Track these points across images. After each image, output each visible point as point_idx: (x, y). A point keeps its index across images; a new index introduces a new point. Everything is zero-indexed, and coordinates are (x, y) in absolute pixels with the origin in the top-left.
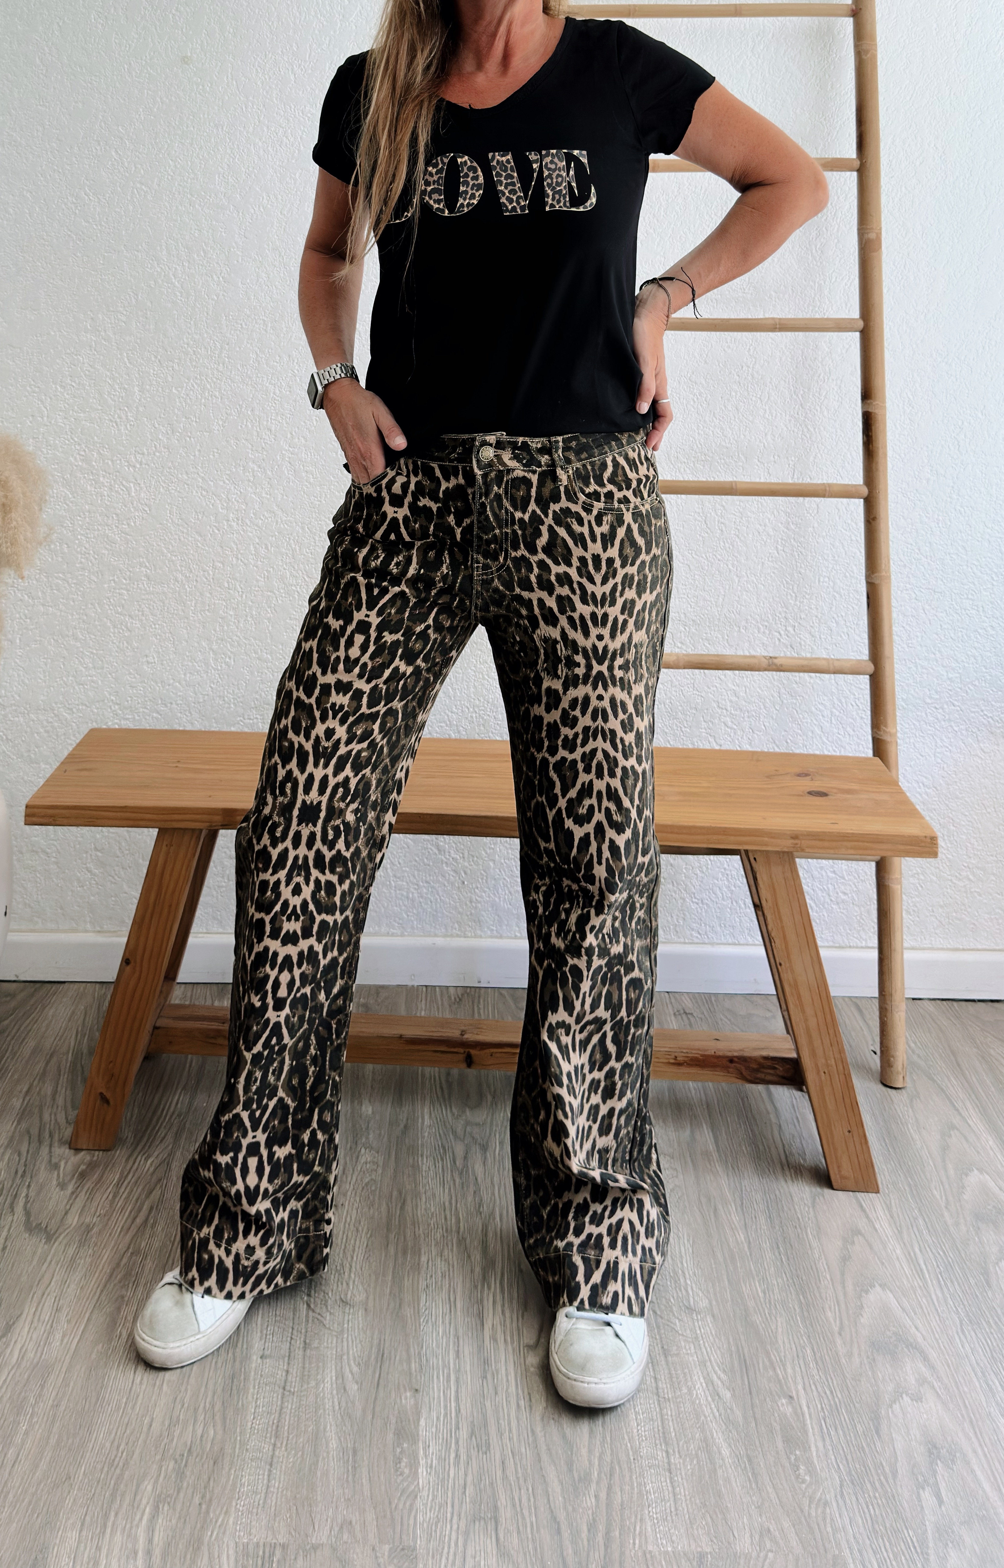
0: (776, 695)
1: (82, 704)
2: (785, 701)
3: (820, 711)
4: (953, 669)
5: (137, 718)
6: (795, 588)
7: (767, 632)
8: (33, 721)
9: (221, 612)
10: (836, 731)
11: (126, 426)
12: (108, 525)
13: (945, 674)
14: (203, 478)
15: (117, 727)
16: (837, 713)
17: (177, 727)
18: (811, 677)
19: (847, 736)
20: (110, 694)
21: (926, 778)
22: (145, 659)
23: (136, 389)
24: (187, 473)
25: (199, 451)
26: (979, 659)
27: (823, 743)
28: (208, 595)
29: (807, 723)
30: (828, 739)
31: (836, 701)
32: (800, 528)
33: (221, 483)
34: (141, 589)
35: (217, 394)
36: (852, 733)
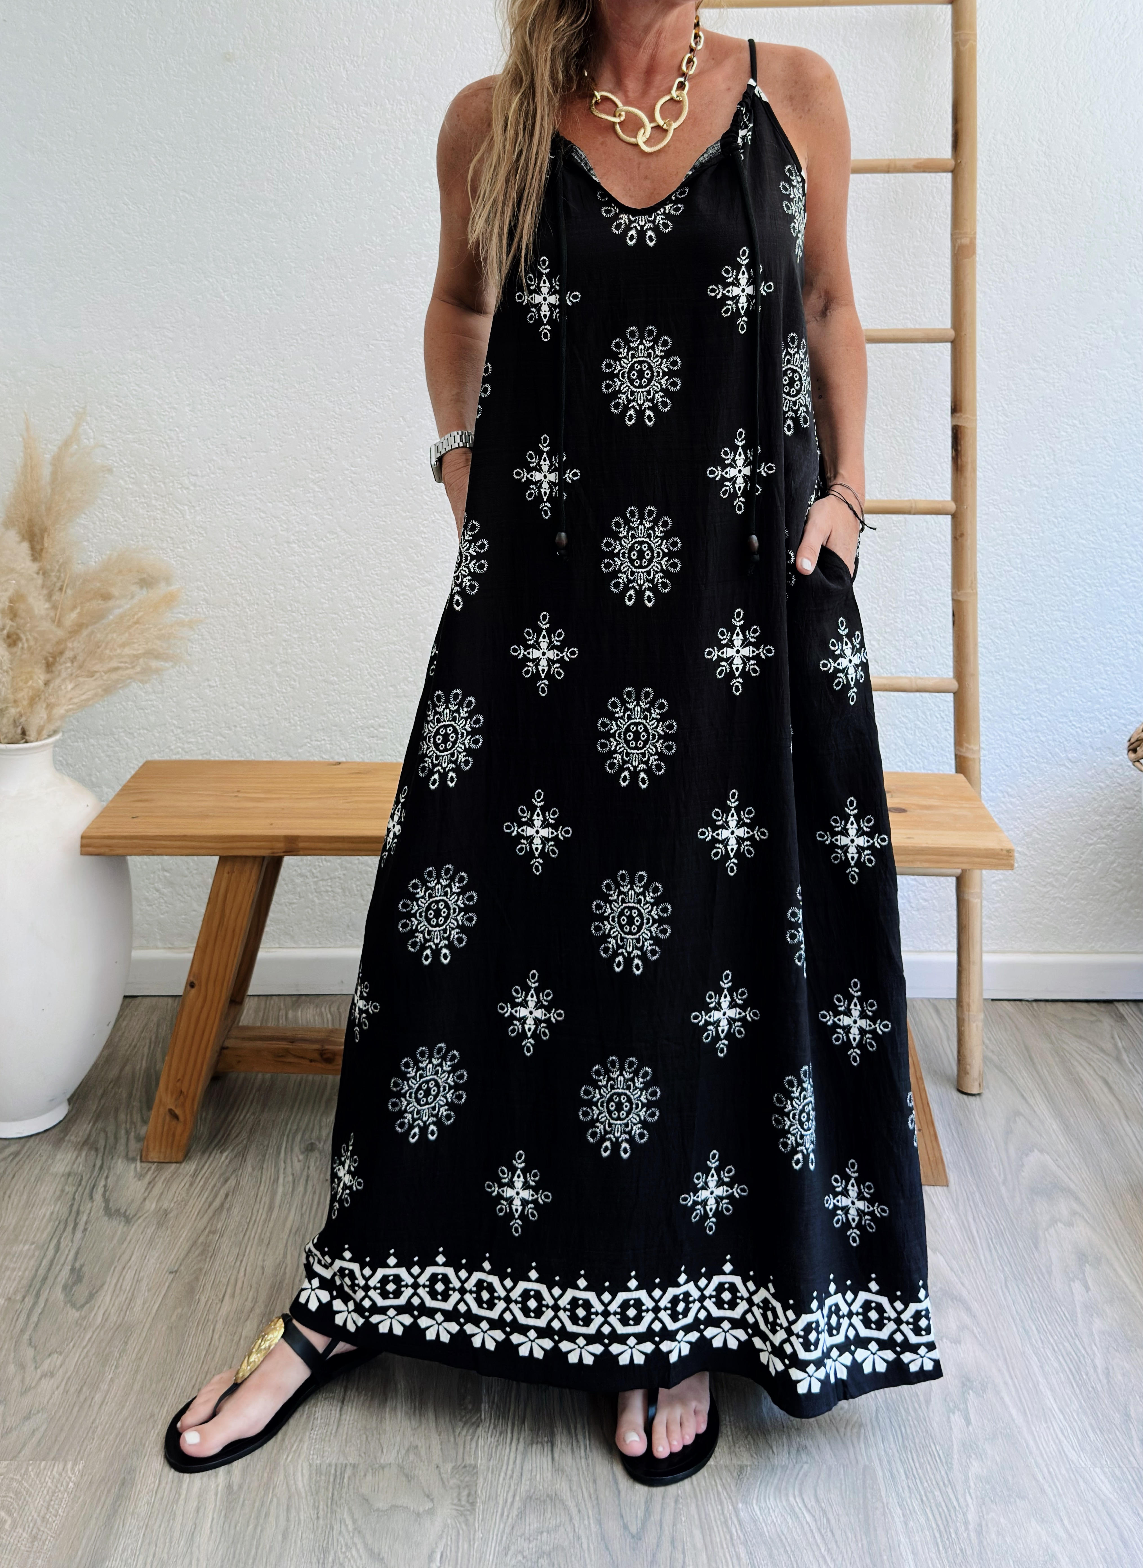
4: (1042, 681)
9: (285, 635)
14: (260, 500)
23: (187, 409)
24: (243, 494)
26: (1069, 670)
28: (271, 619)
33: (281, 505)
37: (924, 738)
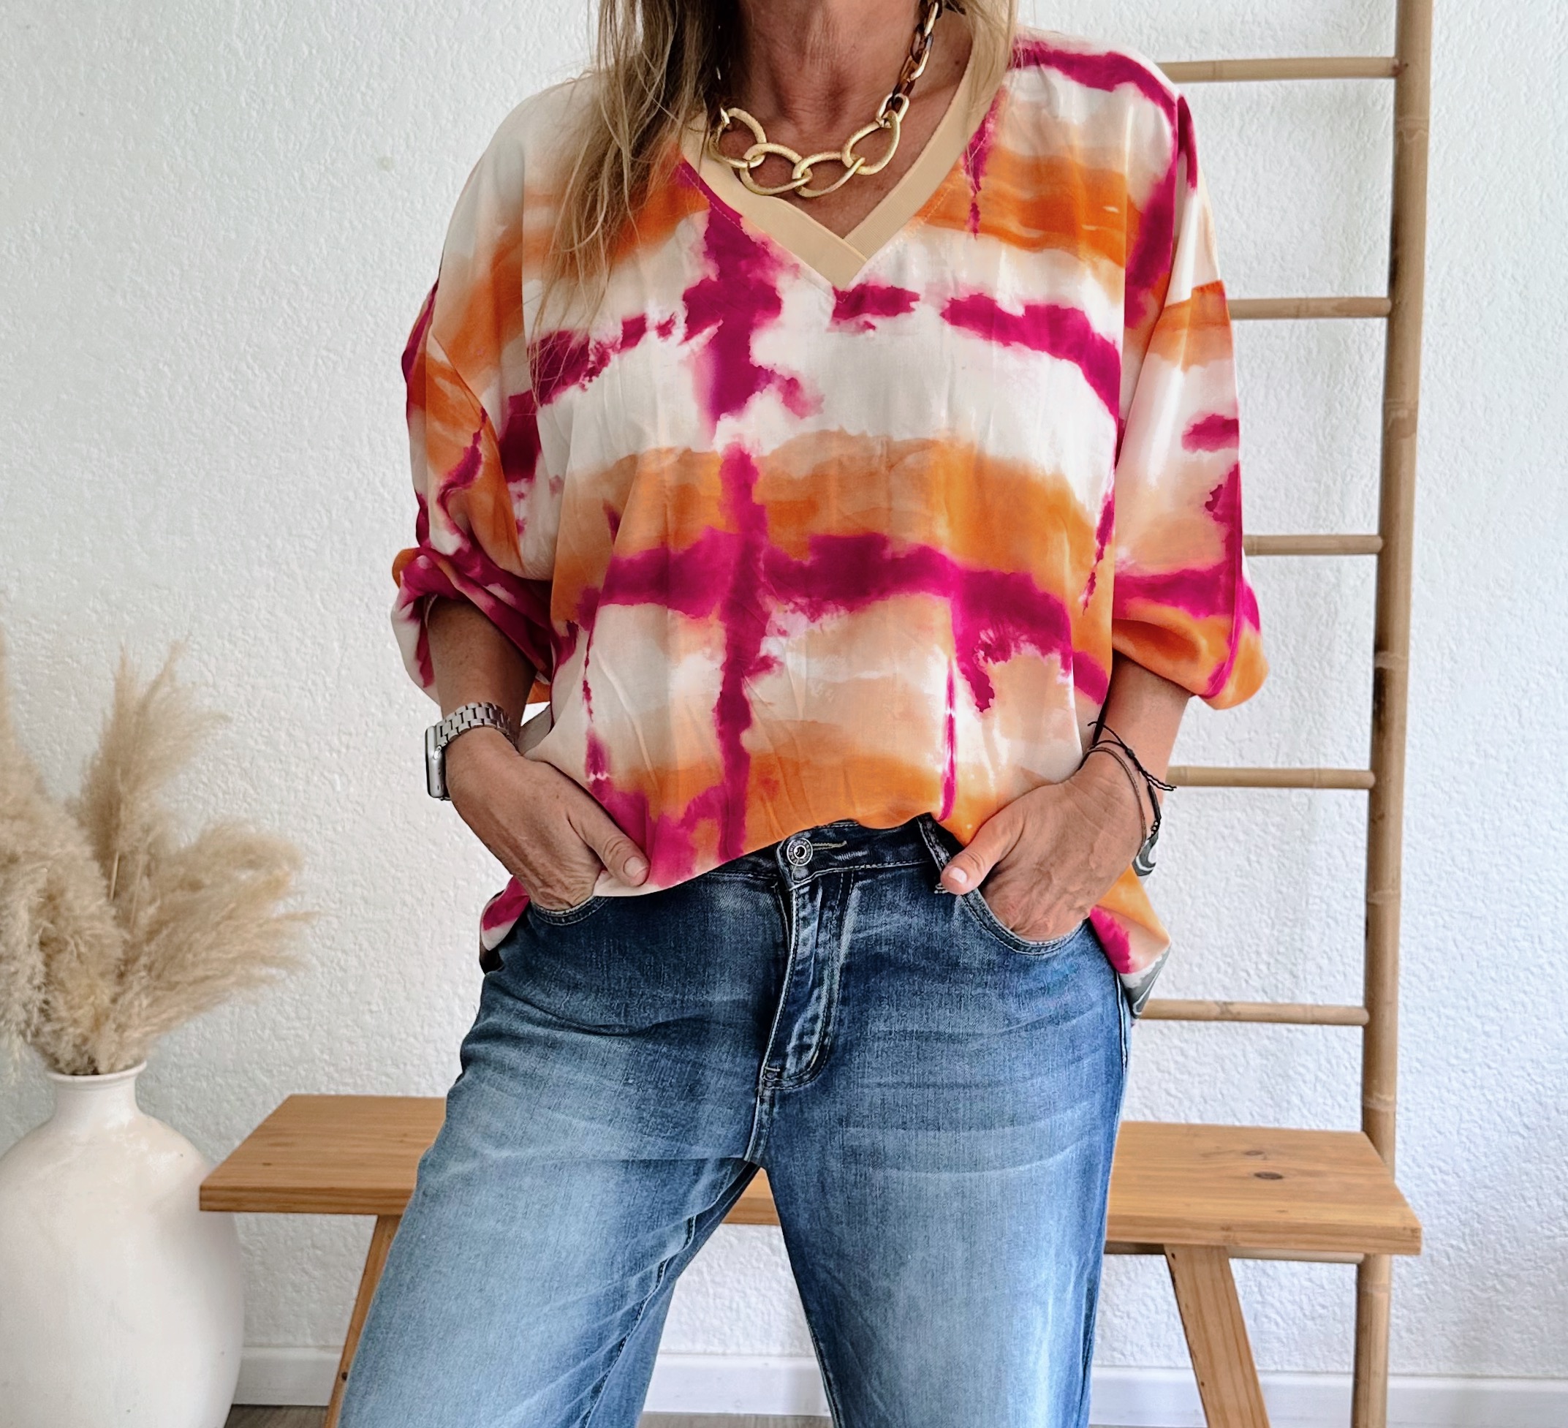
0: (1239, 1054)
1: (285, 1065)
2: (1252, 1063)
3: (1300, 1074)
4: (1492, 1020)
5: (359, 1082)
6: (1273, 914)
7: (1230, 971)
8: (221, 1086)
10: (1321, 1100)
11: (324, 696)
12: (305, 830)
13: (1479, 1026)
15: (333, 1093)
16: (1324, 1077)
17: (413, 1094)
18: (1289, 1031)
19: (1337, 1107)
20: (322, 1052)
21: (1444, 1161)
22: (367, 1007)
23: (336, 644)
26: (1530, 1006)
27: (1303, 1116)
29: (1281, 1090)
30: (1309, 1111)
31: (1323, 1062)
32: (1283, 831)
34: (356, 916)
36: (1343, 1102)
37: (1328, 1095)
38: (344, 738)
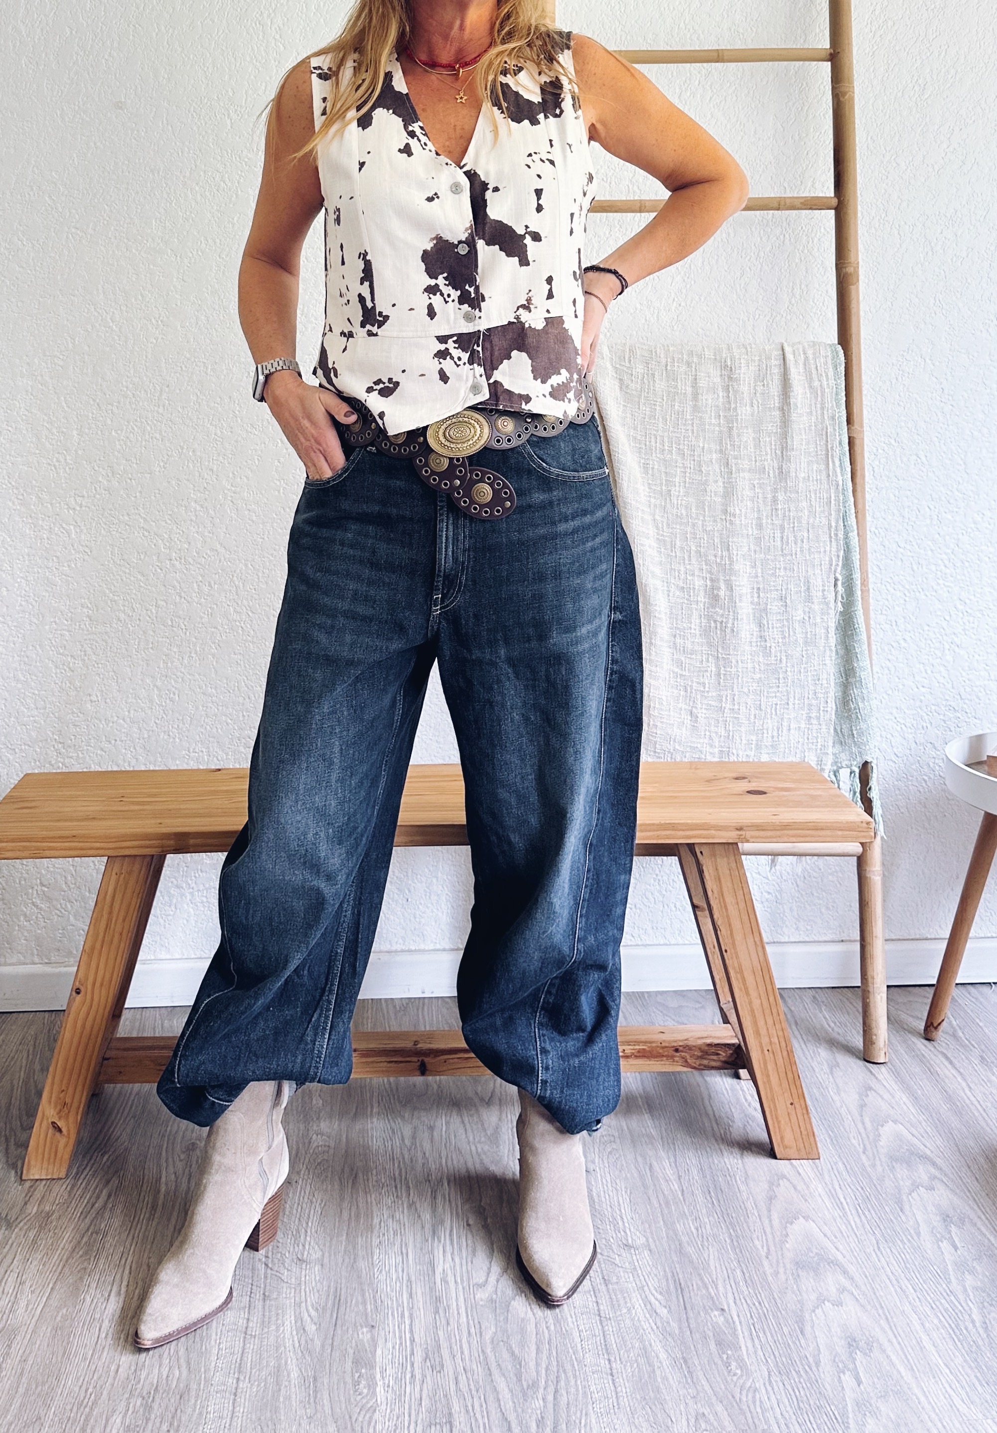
5: (81, 755)
9: (165, 649)
11: (65, 469)
14: (145, 520)
23: (75, 433)
24: (128, 514)
25: (141, 492)
28: (152, 633)
33: (163, 524)
34: (83, 630)
35: (158, 436)
38: (78, 499)
